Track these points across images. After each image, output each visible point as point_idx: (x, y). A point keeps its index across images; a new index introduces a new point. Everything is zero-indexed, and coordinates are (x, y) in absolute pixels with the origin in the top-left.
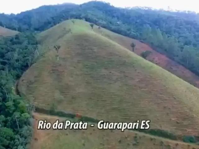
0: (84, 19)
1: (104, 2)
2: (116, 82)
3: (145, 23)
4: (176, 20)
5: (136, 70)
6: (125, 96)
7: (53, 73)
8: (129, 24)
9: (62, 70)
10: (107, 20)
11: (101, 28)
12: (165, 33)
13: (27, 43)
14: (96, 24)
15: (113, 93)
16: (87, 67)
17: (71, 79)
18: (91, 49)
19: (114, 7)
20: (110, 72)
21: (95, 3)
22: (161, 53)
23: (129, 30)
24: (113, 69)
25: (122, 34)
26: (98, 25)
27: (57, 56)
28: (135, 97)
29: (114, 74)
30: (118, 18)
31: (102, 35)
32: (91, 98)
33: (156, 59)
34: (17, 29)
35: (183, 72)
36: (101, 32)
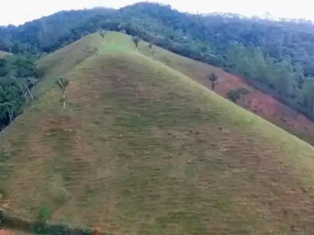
0: (124, 31)
1: (161, 4)
2: (180, 154)
3: (231, 39)
4: (286, 33)
5: (221, 128)
6: (200, 185)
7: (52, 136)
8: (204, 39)
9: (71, 130)
10: (164, 33)
11: (154, 46)
12: (268, 55)
13: (17, 74)
14: (145, 40)
15: (174, 179)
16: (123, 122)
17: (89, 148)
18: (133, 86)
19: (177, 11)
20: (169, 134)
21: (145, 4)
22: (263, 92)
23: (204, 50)
24: (175, 128)
25: (191, 58)
26: (148, 42)
27: (62, 100)
28: (221, 188)
29: (177, 138)
30: (185, 31)
31: (155, 59)
32: (127, 191)
33: (255, 102)
34: (10, 49)
35: (306, 129)
36: (153, 53)
